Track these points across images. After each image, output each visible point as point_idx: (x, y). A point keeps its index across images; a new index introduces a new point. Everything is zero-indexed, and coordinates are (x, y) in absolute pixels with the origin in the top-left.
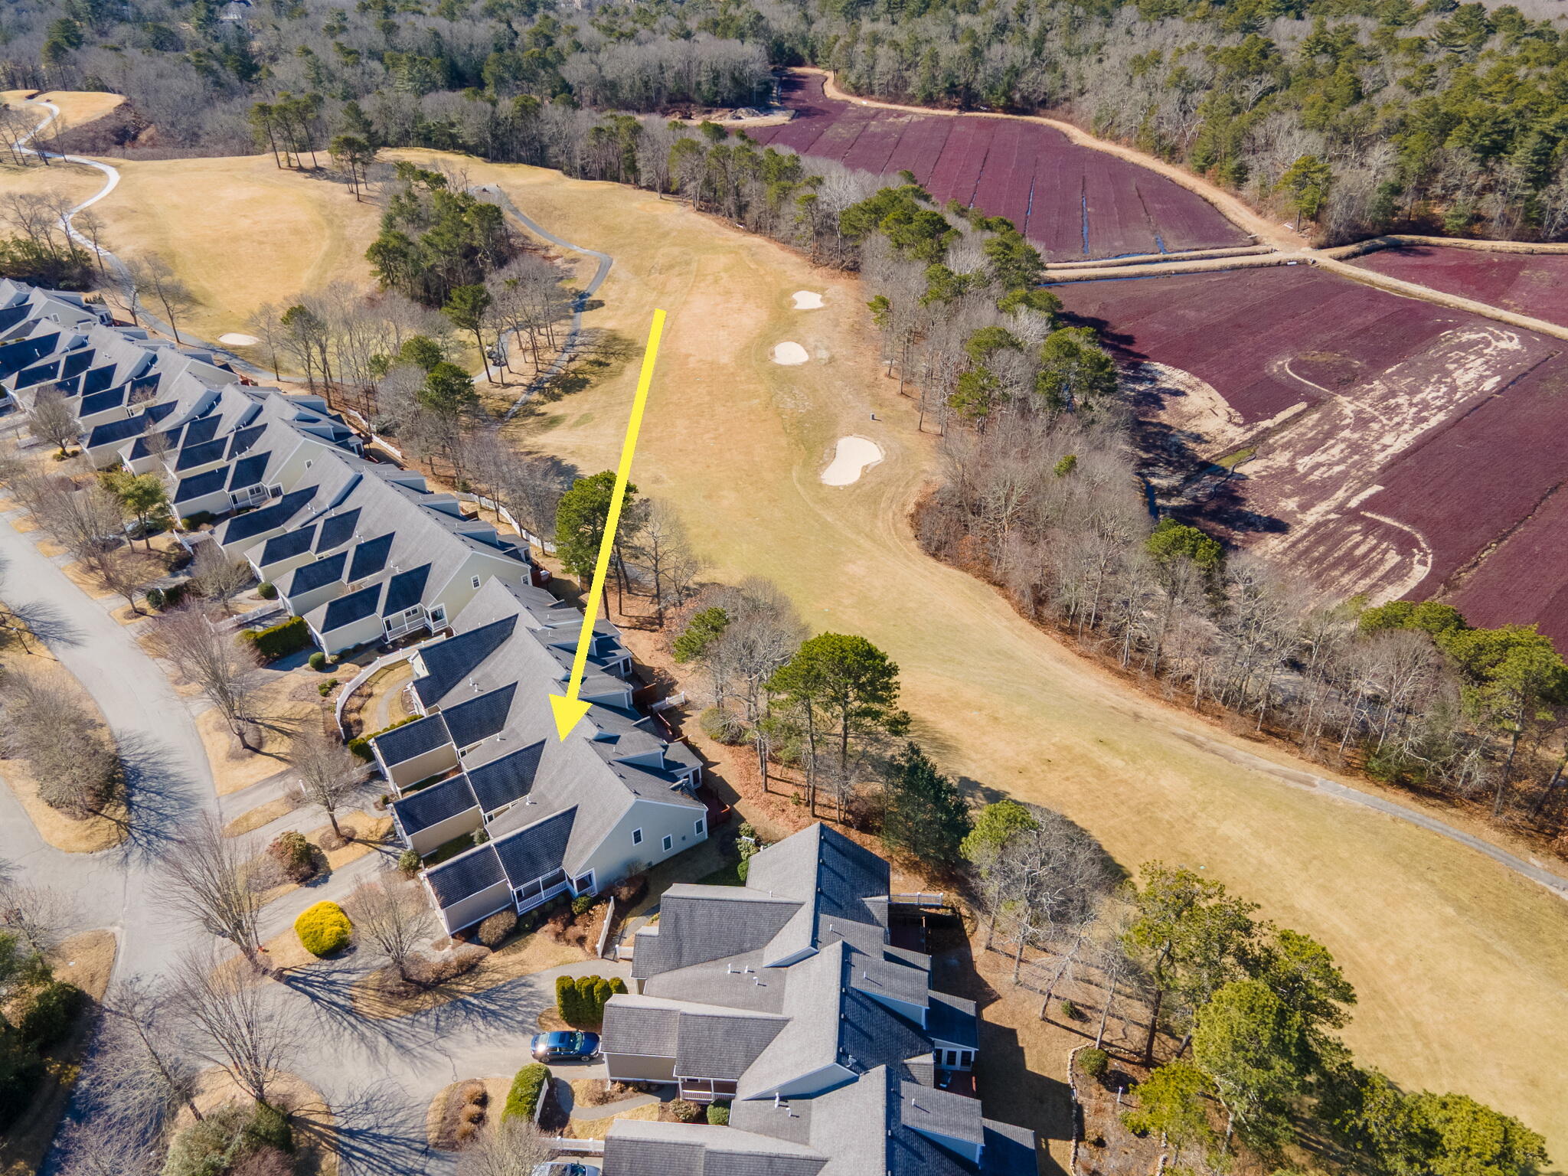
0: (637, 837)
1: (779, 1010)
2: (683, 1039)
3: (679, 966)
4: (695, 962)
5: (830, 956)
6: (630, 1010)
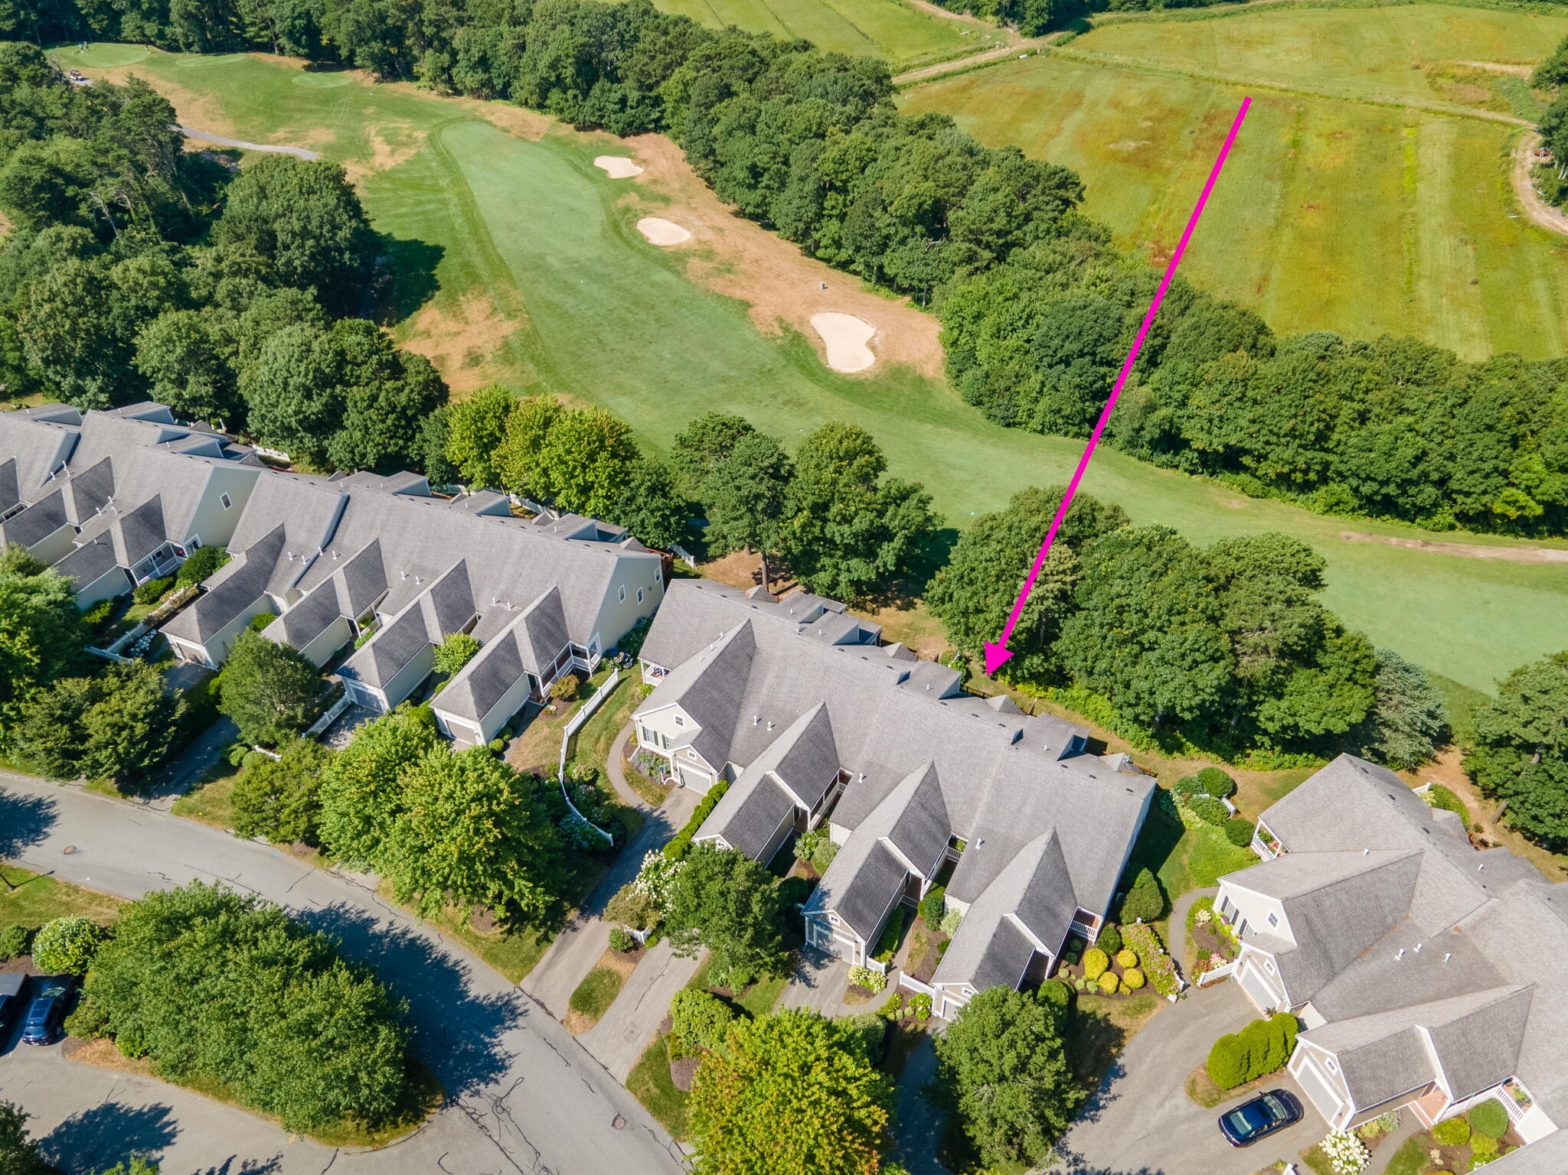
1: (1504, 983)
4: (1350, 962)
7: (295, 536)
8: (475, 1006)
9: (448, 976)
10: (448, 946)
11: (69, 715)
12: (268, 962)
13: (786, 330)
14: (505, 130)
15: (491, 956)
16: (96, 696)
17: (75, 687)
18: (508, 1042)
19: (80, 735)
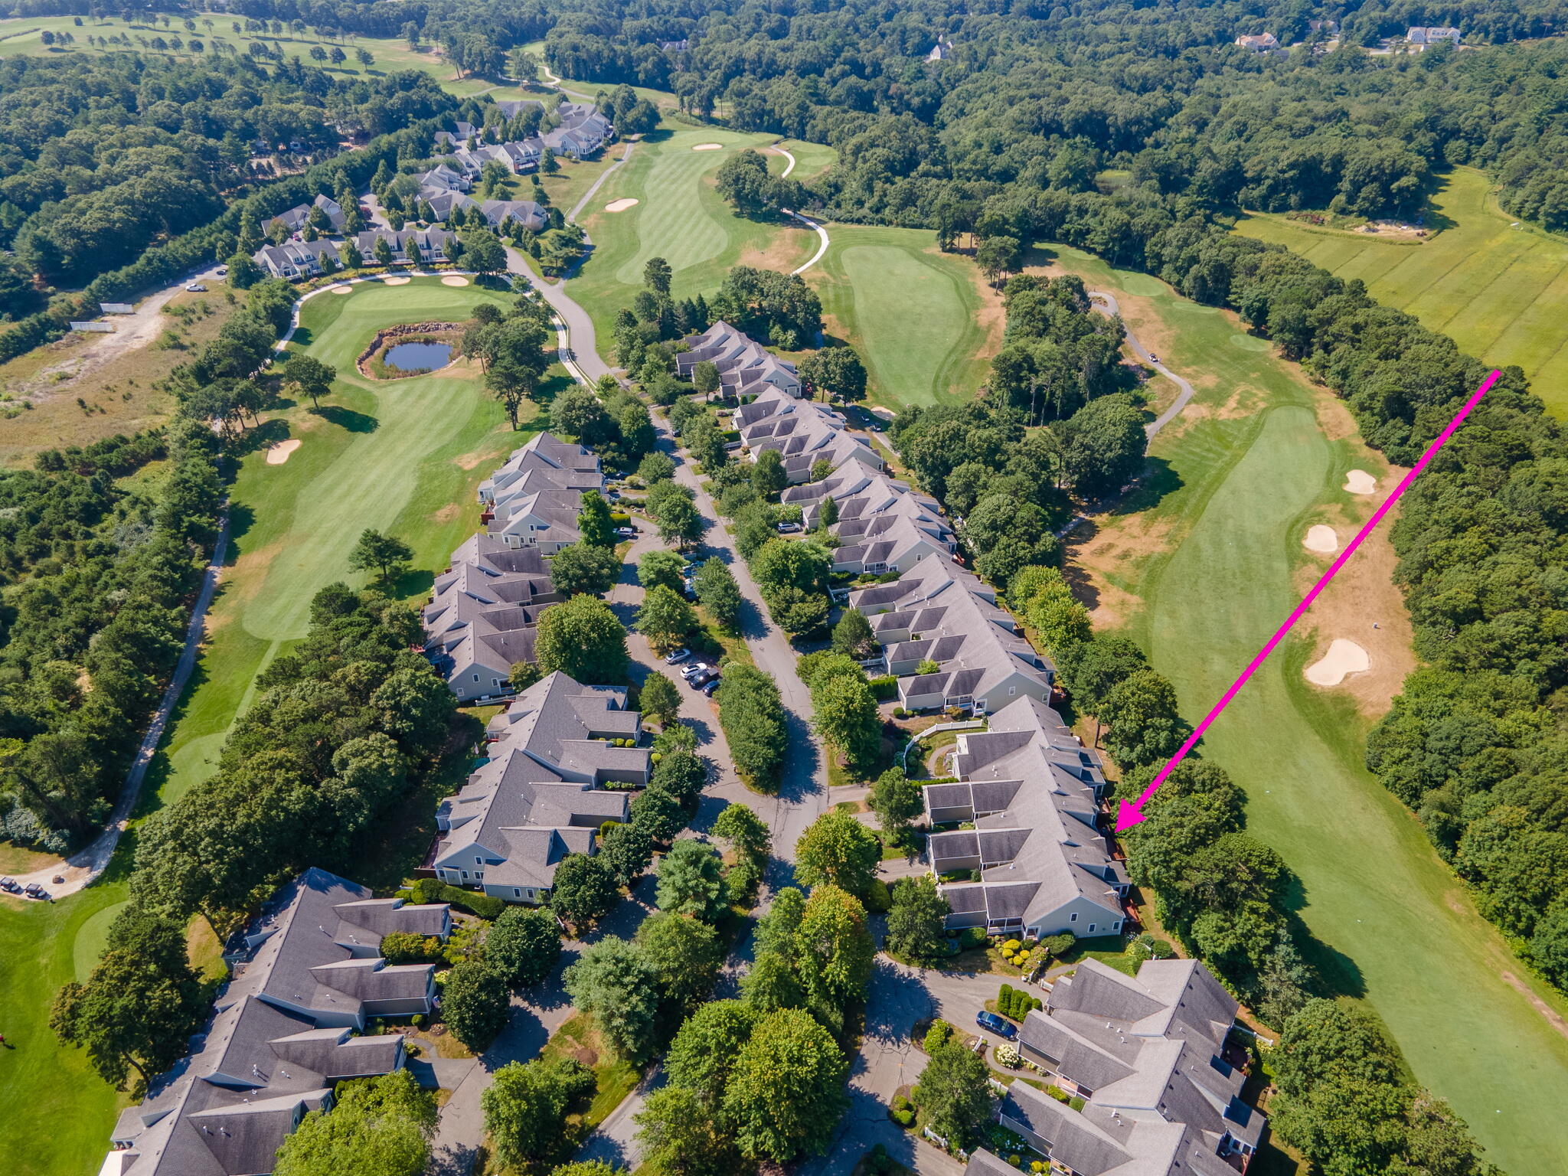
0: (1074, 917)
1: (1131, 1063)
2: (1068, 1053)
3: (1077, 1010)
4: (1087, 1012)
5: (1174, 1047)
6: (1042, 1023)
7: (923, 587)
8: (811, 781)
9: (813, 767)
10: (823, 759)
11: (790, 601)
12: (759, 704)
13: (1310, 636)
14: (1320, 424)
15: (831, 773)
16: (803, 600)
17: (798, 592)
18: (808, 798)
19: (787, 610)
